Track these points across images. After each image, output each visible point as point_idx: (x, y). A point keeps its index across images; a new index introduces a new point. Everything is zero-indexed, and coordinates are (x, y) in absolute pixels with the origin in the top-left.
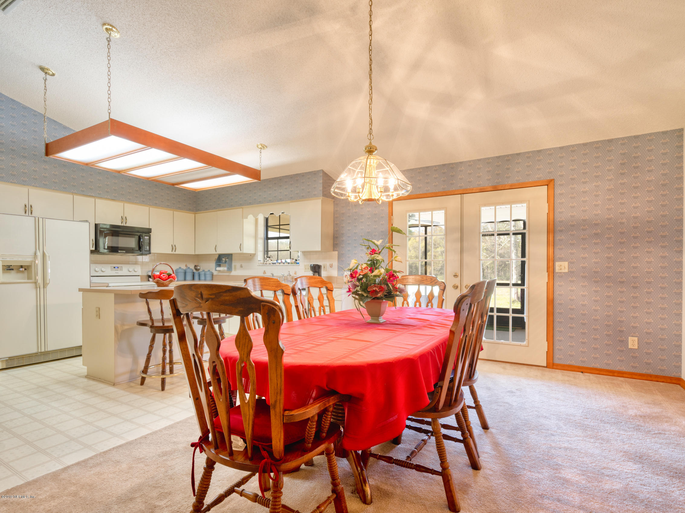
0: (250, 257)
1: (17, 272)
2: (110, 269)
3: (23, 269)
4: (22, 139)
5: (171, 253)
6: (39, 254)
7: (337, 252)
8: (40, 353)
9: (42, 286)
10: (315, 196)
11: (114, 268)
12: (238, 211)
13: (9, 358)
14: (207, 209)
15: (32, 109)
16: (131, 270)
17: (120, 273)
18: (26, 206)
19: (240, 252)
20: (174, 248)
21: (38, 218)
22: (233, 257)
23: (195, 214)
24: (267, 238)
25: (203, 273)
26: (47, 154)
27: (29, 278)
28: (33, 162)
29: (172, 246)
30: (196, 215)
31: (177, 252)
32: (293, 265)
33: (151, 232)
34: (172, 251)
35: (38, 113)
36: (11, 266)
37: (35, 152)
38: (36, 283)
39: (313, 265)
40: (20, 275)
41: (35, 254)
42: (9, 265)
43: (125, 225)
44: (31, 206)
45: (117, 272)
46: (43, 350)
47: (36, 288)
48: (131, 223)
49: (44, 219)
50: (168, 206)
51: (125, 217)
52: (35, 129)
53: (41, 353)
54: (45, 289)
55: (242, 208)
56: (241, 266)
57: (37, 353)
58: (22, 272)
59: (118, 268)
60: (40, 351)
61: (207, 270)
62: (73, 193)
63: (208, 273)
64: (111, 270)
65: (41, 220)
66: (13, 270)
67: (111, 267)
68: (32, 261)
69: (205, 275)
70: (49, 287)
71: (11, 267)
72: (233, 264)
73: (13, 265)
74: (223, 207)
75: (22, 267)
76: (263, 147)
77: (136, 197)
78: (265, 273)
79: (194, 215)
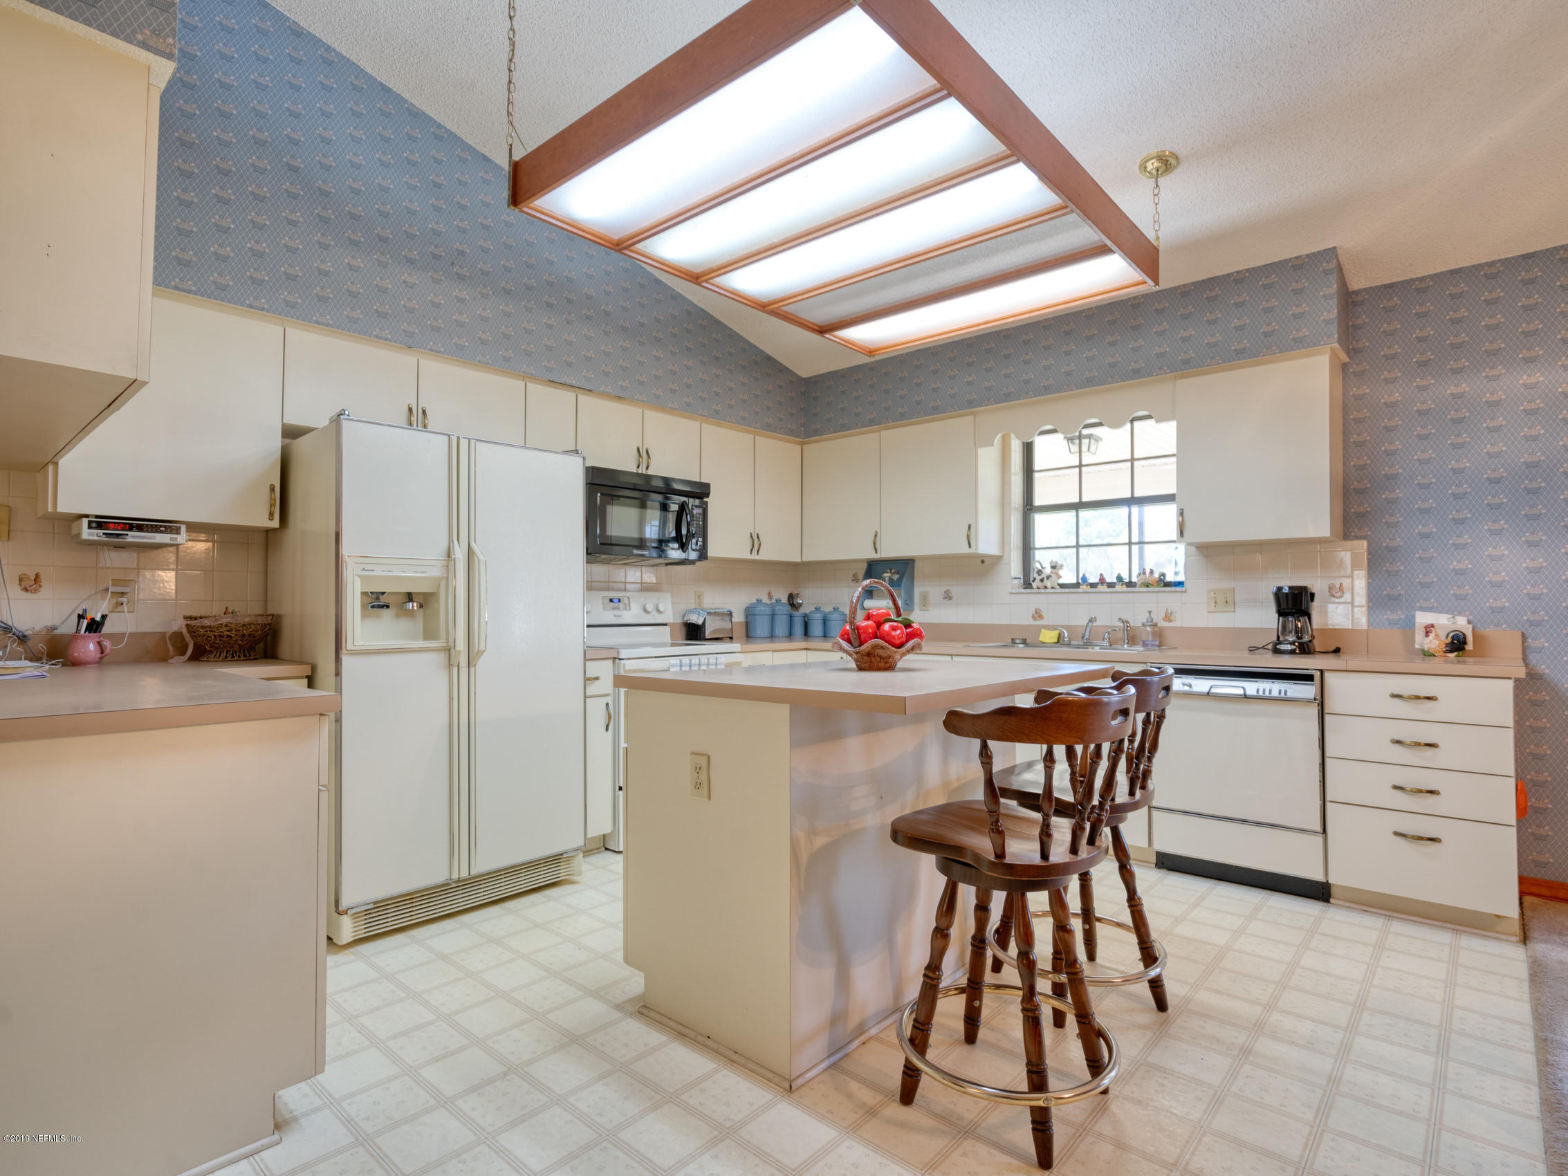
0: (983, 567)
1: (398, 616)
2: (601, 606)
3: (415, 604)
4: (406, 207)
5: (749, 557)
6: (460, 554)
7: (1365, 543)
8: (456, 882)
9: (464, 662)
10: (1300, 345)
11: (611, 600)
12: (961, 425)
13: (375, 903)
14: (843, 428)
15: (431, 119)
16: (650, 607)
17: (627, 617)
18: (410, 410)
19: (966, 550)
20: (755, 542)
21: (458, 438)
22: (915, 569)
23: (802, 444)
24: (1029, 507)
25: (818, 616)
26: (516, 199)
27: (429, 634)
28: (431, 276)
29: (751, 537)
30: (804, 446)
31: (763, 556)
32: (1150, 589)
33: (707, 495)
34: (751, 553)
35: (447, 131)
36: (383, 593)
37: (436, 247)
38: (449, 650)
39: (1290, 588)
40: (405, 624)
41: (449, 556)
42: (377, 593)
43: (644, 472)
44: (424, 412)
45: (617, 612)
46: (464, 874)
47: (450, 666)
48: (660, 468)
49: (473, 442)
50: (744, 419)
51: (645, 452)
52: (438, 180)
53: (459, 881)
54: (472, 670)
55: (973, 414)
56: (948, 596)
57: (448, 884)
58: (411, 614)
59: (619, 601)
60: (455, 876)
61: (828, 609)
62: (526, 377)
63: (835, 616)
64: (604, 609)
65: (464, 443)
66: (388, 607)
67: (604, 598)
68: (437, 580)
69: (825, 621)
70: (482, 664)
71: (383, 599)
72: (918, 590)
73: (387, 590)
74: (903, 416)
75: (410, 597)
76: (1167, 163)
77: (673, 391)
78: (1041, 617)
79: (799, 447)
